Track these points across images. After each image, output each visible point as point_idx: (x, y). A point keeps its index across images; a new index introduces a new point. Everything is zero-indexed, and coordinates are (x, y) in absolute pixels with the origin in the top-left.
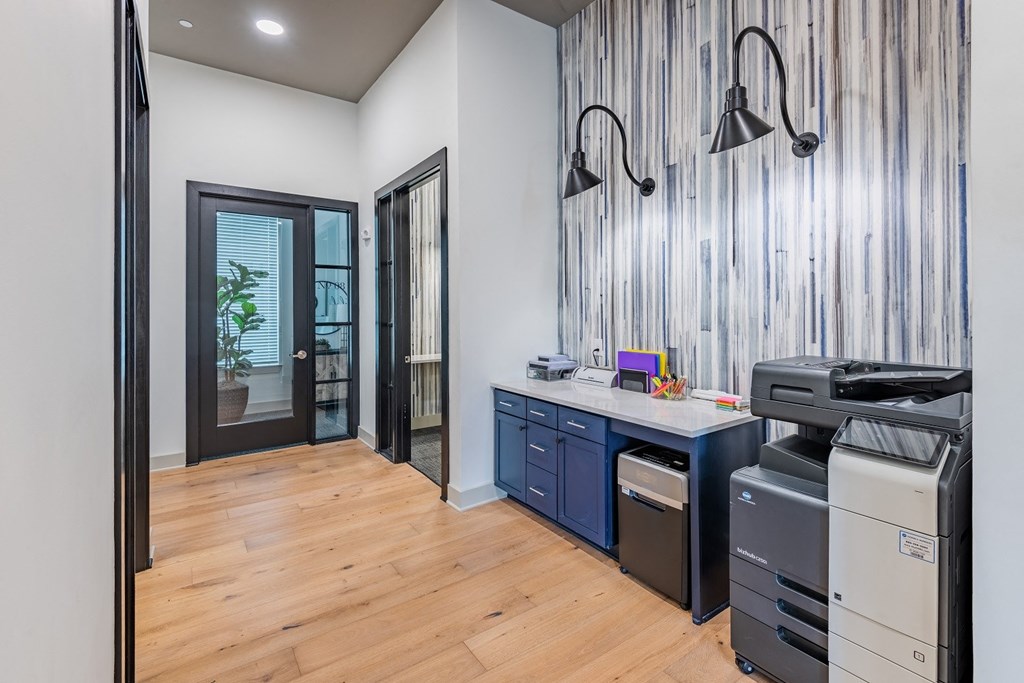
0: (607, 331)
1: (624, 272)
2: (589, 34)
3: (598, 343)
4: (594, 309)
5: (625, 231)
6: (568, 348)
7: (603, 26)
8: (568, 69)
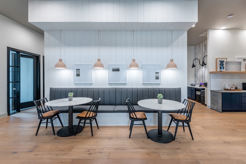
0: (200, 81)
1: (201, 74)
2: (198, 48)
3: (199, 82)
4: (198, 78)
5: (201, 70)
6: (196, 83)
7: (199, 47)
8: (196, 51)
